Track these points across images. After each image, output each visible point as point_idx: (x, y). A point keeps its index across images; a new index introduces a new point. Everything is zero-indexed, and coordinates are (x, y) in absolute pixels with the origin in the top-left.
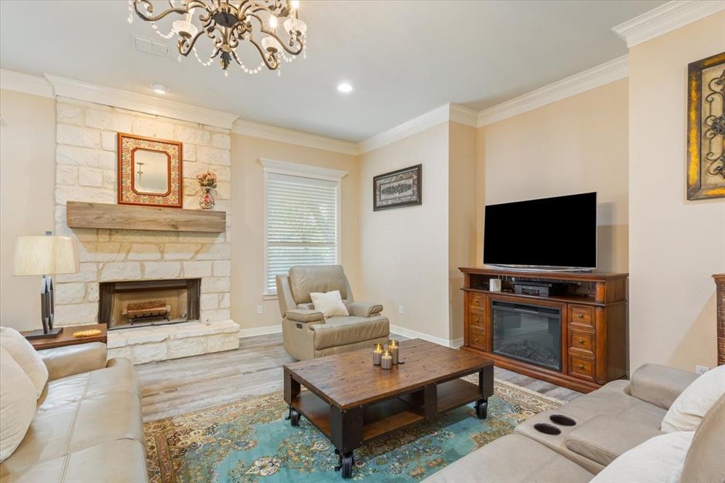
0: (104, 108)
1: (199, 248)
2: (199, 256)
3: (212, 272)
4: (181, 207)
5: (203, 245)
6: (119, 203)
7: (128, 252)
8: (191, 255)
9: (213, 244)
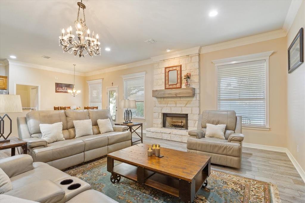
0: (162, 61)
1: (187, 102)
2: (187, 106)
3: (192, 111)
4: (181, 88)
5: (188, 101)
6: (165, 89)
7: (167, 104)
8: (185, 105)
9: (192, 101)
